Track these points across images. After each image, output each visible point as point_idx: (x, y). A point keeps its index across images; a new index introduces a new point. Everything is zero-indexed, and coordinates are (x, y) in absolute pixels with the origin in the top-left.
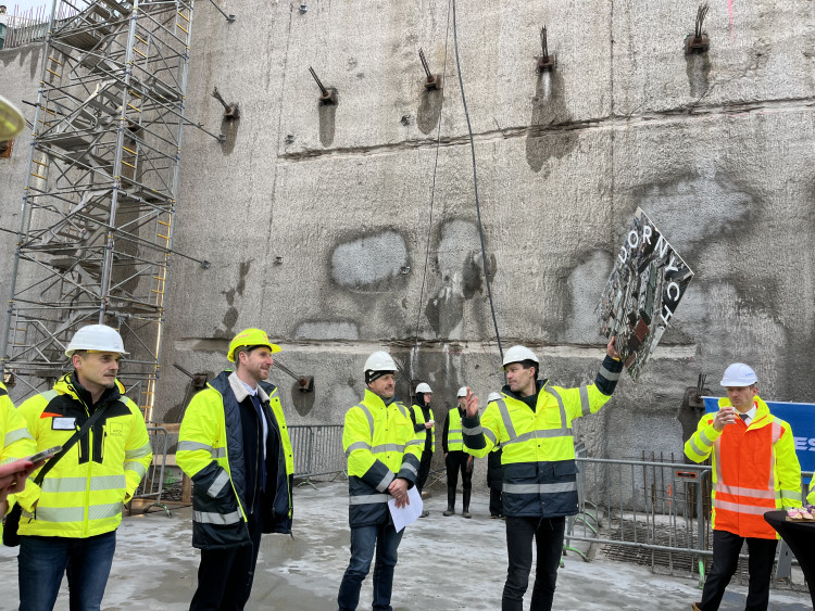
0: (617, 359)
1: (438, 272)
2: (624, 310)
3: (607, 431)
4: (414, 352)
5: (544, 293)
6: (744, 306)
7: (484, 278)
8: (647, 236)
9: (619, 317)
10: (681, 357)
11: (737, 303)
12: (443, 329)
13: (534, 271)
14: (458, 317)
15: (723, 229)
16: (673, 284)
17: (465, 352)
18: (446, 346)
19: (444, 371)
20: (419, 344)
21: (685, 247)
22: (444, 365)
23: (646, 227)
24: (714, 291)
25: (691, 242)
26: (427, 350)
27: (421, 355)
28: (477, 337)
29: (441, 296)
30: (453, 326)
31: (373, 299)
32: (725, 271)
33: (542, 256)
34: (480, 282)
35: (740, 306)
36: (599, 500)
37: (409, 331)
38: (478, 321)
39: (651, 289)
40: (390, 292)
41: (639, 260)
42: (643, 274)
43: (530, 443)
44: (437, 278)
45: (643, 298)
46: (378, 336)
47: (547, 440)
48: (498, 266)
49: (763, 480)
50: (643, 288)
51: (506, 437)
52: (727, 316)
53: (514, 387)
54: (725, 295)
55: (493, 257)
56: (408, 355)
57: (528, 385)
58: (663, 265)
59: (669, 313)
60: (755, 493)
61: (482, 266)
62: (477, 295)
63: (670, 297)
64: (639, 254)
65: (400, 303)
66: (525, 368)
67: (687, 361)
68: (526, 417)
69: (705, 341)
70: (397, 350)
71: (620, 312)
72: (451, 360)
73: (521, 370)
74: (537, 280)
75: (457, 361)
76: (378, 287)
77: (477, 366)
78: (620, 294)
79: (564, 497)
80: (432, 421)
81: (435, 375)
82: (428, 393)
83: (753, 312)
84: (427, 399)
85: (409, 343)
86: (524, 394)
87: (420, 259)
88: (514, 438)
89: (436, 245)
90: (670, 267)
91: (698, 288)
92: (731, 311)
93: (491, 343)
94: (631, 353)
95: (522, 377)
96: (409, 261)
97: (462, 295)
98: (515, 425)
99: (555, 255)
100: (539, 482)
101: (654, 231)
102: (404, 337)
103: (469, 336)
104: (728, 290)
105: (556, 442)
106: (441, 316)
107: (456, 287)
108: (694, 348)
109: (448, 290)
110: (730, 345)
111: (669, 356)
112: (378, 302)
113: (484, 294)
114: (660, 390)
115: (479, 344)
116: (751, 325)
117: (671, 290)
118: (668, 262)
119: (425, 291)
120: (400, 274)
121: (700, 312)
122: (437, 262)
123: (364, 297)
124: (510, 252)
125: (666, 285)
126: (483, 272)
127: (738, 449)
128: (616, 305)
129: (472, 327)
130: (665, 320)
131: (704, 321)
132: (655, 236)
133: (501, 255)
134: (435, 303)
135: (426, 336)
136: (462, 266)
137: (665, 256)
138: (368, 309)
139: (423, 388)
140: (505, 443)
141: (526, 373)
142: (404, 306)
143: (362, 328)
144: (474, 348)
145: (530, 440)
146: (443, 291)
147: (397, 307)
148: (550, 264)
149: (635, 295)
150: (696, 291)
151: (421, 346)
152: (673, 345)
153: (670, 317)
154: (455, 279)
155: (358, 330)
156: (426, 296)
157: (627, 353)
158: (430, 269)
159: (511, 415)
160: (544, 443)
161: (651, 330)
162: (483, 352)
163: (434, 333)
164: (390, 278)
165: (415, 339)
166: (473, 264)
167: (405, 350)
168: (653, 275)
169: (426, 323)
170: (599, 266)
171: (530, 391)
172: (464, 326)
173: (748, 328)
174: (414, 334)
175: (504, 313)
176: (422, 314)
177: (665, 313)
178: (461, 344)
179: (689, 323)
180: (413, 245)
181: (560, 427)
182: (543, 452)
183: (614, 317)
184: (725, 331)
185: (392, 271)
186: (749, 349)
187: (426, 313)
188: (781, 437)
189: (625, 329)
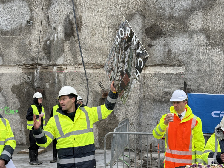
0: (115, 92)
1: (49, 25)
2: (118, 68)
3: (140, 111)
4: (37, 72)
5: (109, 38)
6: (209, 45)
7: (75, 29)
8: (128, 33)
9: (116, 71)
10: (177, 72)
11: (206, 43)
12: (53, 58)
13: (103, 25)
14: (61, 51)
15: (201, 3)
16: (140, 59)
17: (66, 71)
18: (55, 68)
19: (54, 82)
20: (39, 67)
21: (182, 12)
22: (54, 79)
23: (127, 28)
24: (195, 37)
25: (185, 10)
26: (44, 70)
27: (41, 73)
28: (72, 63)
29: (52, 39)
30: (59, 56)
31: (10, 41)
32: (201, 26)
33: (107, 17)
34: (74, 31)
35: (207, 45)
36: (136, 147)
37: (33, 60)
38: (73, 54)
39: (130, 60)
40: (21, 37)
41: (125, 44)
42: (127, 52)
43: (70, 138)
44: (49, 28)
45: (127, 64)
46: (15, 62)
47: (79, 135)
48: (83, 22)
49: (186, 146)
50: (127, 59)
51: (59, 135)
52: (201, 50)
53: (64, 108)
54: (200, 39)
55: (80, 17)
56: (33, 73)
57: (71, 107)
58: (135, 49)
59: (139, 73)
60: (182, 153)
61: (74, 22)
62: (72, 39)
63: (139, 65)
64: (124, 41)
65: (27, 43)
66: (70, 98)
67: (180, 74)
68: (69, 124)
69: (190, 64)
70: (26, 71)
71: (116, 69)
72: (58, 76)
73: (68, 99)
74: (105, 30)
75: (62, 76)
76: (13, 33)
77: (73, 79)
78: (116, 60)
79: (88, 163)
80: (43, 113)
81: (49, 85)
82: (40, 98)
83: (213, 48)
84: (40, 101)
85: (33, 66)
86: (69, 112)
87: (38, 16)
88: (63, 136)
89: (48, 8)
90: (138, 51)
91: (188, 35)
92: (203, 48)
93: (80, 66)
94: (122, 90)
95: (68, 103)
96: (32, 18)
97: (63, 38)
98: (63, 129)
99: (114, 16)
100: (75, 157)
101: (131, 31)
102: (31, 63)
103: (68, 62)
104: (202, 36)
105: (84, 136)
106: (51, 51)
107: (60, 34)
108: (184, 67)
109: (56, 35)
110: (202, 65)
111: (172, 72)
112: (14, 42)
113: (76, 38)
114: (167, 90)
115: (73, 67)
116: (212, 55)
117: (139, 62)
118: (138, 48)
119: (42, 35)
120: (27, 25)
121: (187, 48)
122: (48, 19)
123: (6, 39)
124: (90, 14)
125: (137, 59)
126: (75, 25)
127: (176, 131)
128: (114, 65)
129: (69, 57)
130: (137, 76)
131: (189, 53)
132: (132, 34)
133: (85, 16)
134: (48, 43)
135: (43, 62)
136: (63, 22)
137: (136, 45)
138: (8, 46)
139: (38, 95)
140: (58, 138)
141: (70, 101)
142: (30, 44)
143: (5, 58)
144: (71, 69)
145: (70, 136)
146: (53, 36)
147: (26, 45)
148: (112, 21)
149: (123, 62)
150: (186, 37)
151: (41, 68)
152: (174, 66)
153: (139, 75)
154: (59, 29)
155: (3, 59)
156: (43, 39)
157: (120, 90)
158: (45, 23)
159: (61, 124)
160: (78, 137)
161: (131, 80)
162: (75, 71)
163: (48, 61)
164: (20, 28)
165: (37, 64)
166: (69, 20)
167: (31, 71)
168: (131, 53)
169: (43, 55)
170: (137, 23)
171: (72, 110)
172: (64, 57)
173: (210, 57)
174: (36, 61)
175: (87, 49)
176: (41, 49)
177: (137, 73)
178: (63, 67)
179: (182, 54)
180: (34, 8)
181: (86, 128)
182: (77, 142)
183: (113, 71)
184: (200, 58)
185: (22, 23)
186: (210, 67)
187: (43, 49)
188: (196, 126)
189: (119, 78)
